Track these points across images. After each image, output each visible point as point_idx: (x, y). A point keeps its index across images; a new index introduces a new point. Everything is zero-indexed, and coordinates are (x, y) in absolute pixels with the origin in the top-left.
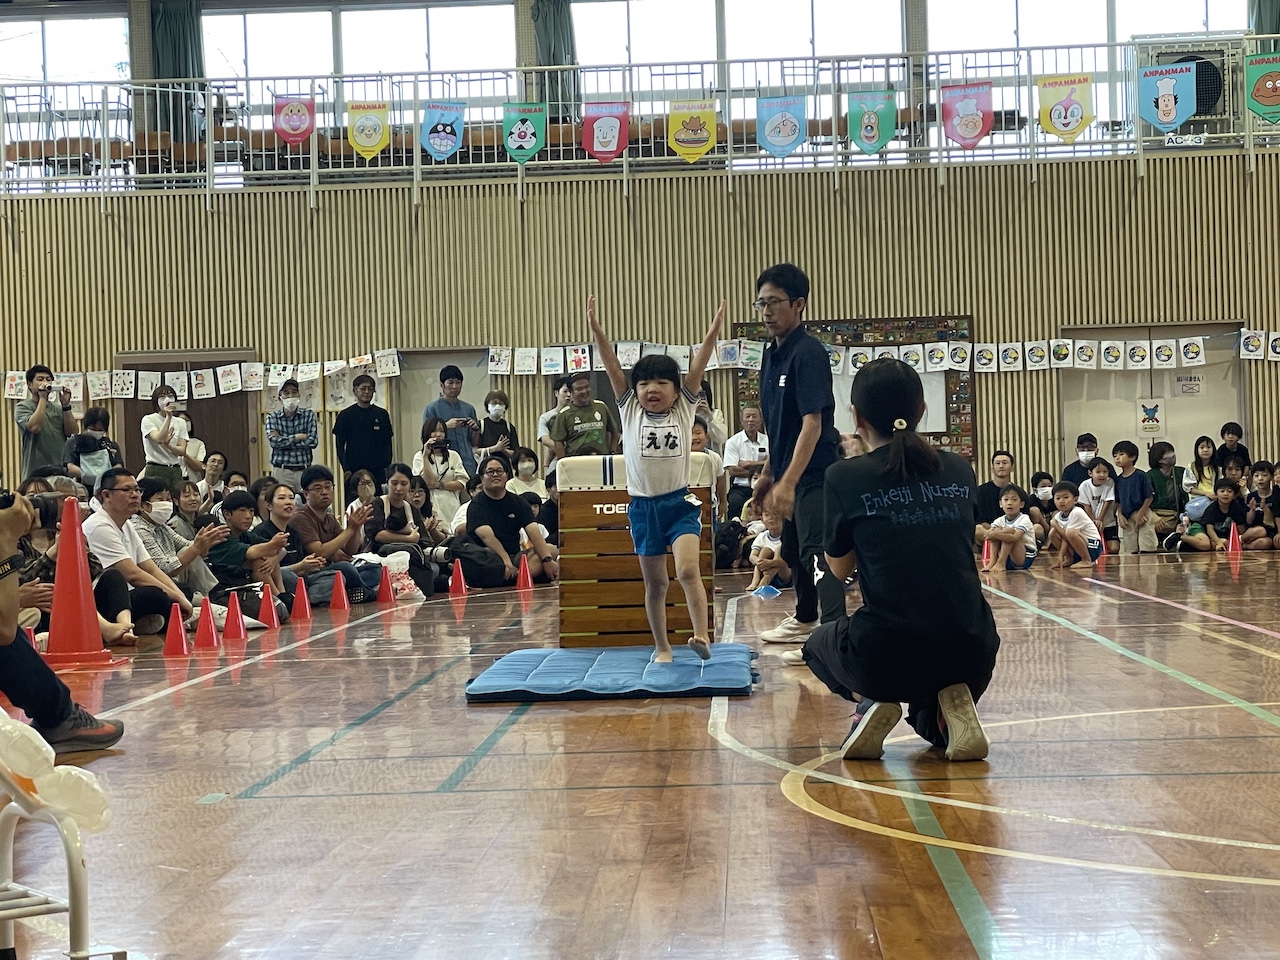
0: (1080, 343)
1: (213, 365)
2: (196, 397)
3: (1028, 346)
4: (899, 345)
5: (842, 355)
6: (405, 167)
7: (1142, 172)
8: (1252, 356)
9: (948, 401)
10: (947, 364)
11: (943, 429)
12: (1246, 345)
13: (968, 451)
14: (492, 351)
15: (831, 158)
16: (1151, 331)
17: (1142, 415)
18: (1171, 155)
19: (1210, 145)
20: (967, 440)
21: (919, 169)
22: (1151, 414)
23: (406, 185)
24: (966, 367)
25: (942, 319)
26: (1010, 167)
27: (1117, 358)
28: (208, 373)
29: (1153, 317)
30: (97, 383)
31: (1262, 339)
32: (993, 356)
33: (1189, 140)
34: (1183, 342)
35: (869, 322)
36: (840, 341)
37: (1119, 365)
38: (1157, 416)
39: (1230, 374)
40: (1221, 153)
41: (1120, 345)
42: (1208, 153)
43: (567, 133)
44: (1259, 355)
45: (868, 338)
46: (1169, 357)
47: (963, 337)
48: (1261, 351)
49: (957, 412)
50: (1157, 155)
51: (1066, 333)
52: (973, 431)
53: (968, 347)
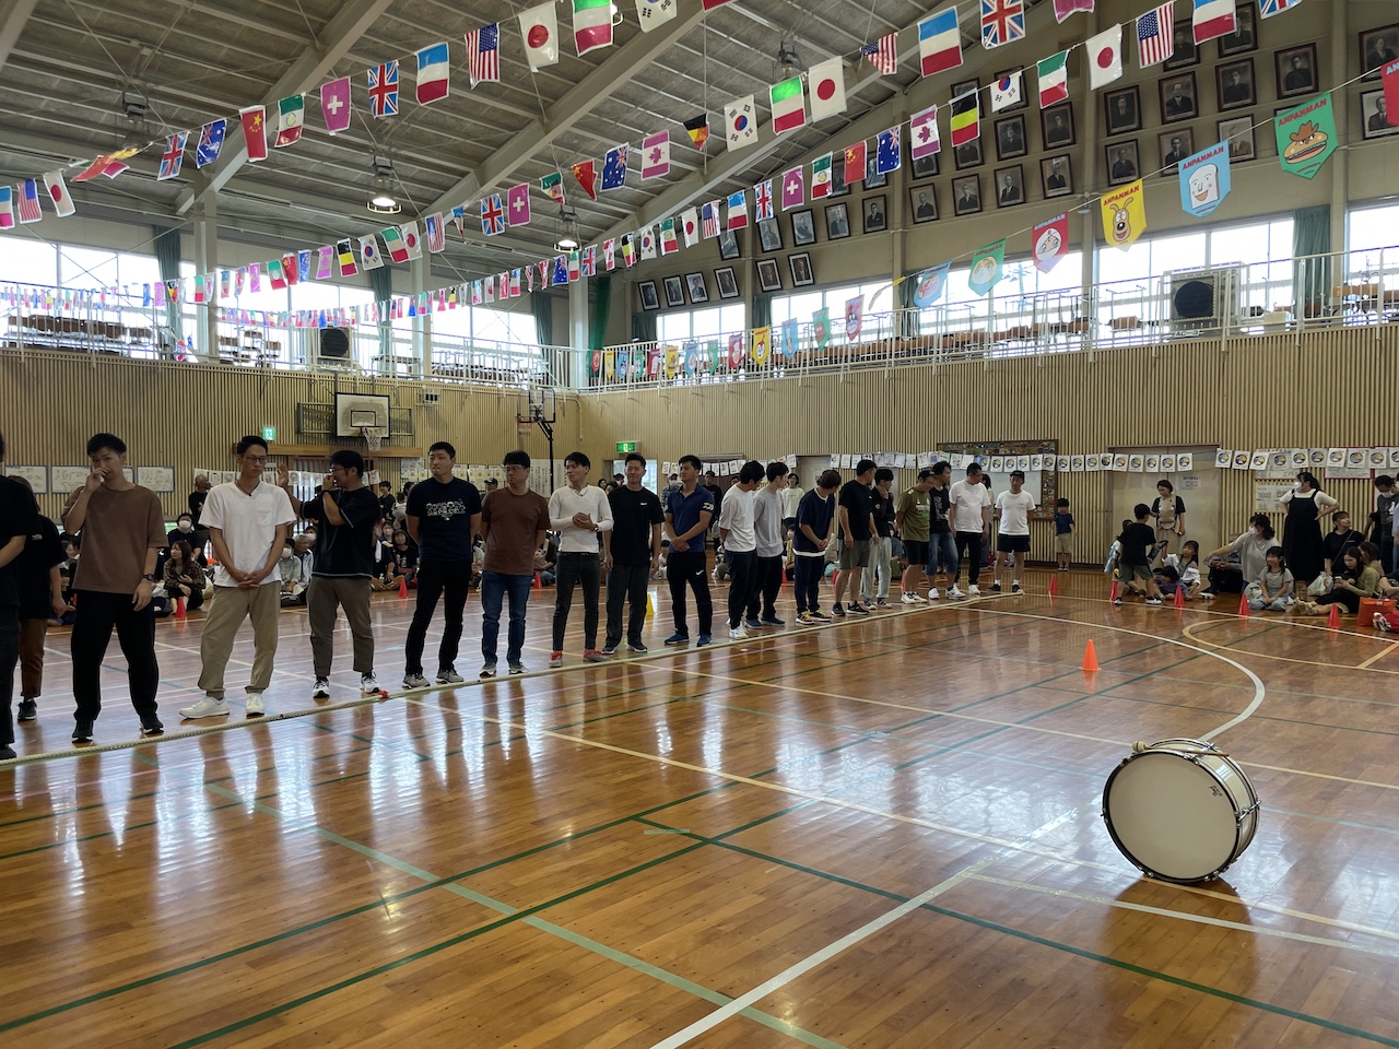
0: (1117, 456)
3: (1088, 457)
5: (988, 460)
7: (1157, 354)
8: (1223, 466)
9: (1042, 487)
10: (1043, 467)
12: (1220, 459)
14: (833, 456)
16: (1168, 449)
18: (1174, 343)
24: (1052, 468)
25: (1041, 441)
26: (1078, 354)
31: (1230, 456)
32: (1068, 462)
33: (1190, 332)
34: (1180, 456)
36: (989, 453)
37: (1141, 469)
40: (1209, 340)
41: (1141, 457)
42: (1197, 341)
44: (1227, 465)
45: (1002, 451)
46: (1169, 465)
47: (1052, 452)
48: (1228, 462)
49: (1047, 493)
51: (1112, 450)
53: (1054, 456)
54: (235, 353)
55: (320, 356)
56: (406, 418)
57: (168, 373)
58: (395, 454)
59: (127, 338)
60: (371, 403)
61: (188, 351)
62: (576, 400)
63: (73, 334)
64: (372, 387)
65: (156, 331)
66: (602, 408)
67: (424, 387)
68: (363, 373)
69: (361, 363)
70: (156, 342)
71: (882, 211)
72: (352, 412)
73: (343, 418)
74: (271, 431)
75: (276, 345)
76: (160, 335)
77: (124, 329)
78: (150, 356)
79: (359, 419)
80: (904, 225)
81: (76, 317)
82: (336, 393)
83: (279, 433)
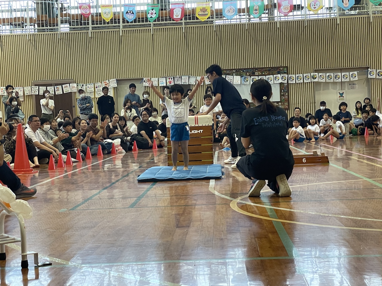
0: (320, 74)
1: (61, 84)
2: (56, 94)
3: (305, 75)
4: (266, 75)
5: (249, 79)
6: (117, 24)
7: (338, 22)
8: (372, 77)
9: (281, 92)
10: (280, 81)
11: (280, 100)
12: (370, 74)
13: (287, 107)
14: (144, 79)
15: (245, 20)
16: (341, 70)
17: (339, 95)
18: (347, 17)
19: (359, 14)
20: (286, 104)
21: (271, 23)
22: (341, 95)
23: (118, 30)
24: (286, 81)
25: (278, 68)
26: (298, 21)
27: (331, 78)
28: (60, 87)
29: (342, 66)
30: (27, 90)
31: (375, 72)
32: (294, 78)
33: (353, 12)
34: (351, 73)
35: (256, 69)
36: (248, 75)
37: (332, 80)
38: (343, 95)
39: (365, 83)
40: (362, 16)
41: (332, 74)
42: (358, 16)
43: (166, 13)
44: (374, 77)
45: (256, 73)
46: (347, 78)
47: (285, 73)
48: (375, 75)
49: (283, 95)
50: (343, 17)
51: (316, 71)
52: (288, 100)
53: (287, 76)
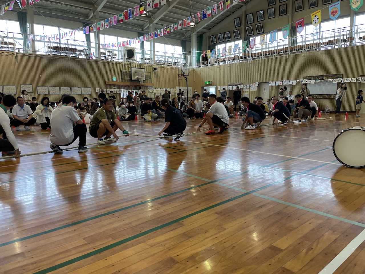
10: (337, 82)
14: (270, 82)
25: (337, 75)
47: (341, 78)
51: (361, 76)
54: (105, 57)
55: (127, 58)
56: (149, 75)
57: (88, 62)
58: (147, 85)
59: (78, 53)
60: (140, 71)
61: (93, 56)
62: (193, 70)
63: (64, 51)
64: (140, 66)
65: (85, 51)
66: (201, 72)
67: (154, 66)
68: (138, 63)
69: (137, 60)
70: (85, 54)
71: (285, 9)
72: (135, 73)
73: (133, 75)
74: (115, 78)
75: (115, 55)
76: (86, 52)
77: (77, 50)
78: (84, 57)
79: (137, 75)
80: (292, 13)
81: (65, 47)
82: (131, 68)
83: (117, 79)
